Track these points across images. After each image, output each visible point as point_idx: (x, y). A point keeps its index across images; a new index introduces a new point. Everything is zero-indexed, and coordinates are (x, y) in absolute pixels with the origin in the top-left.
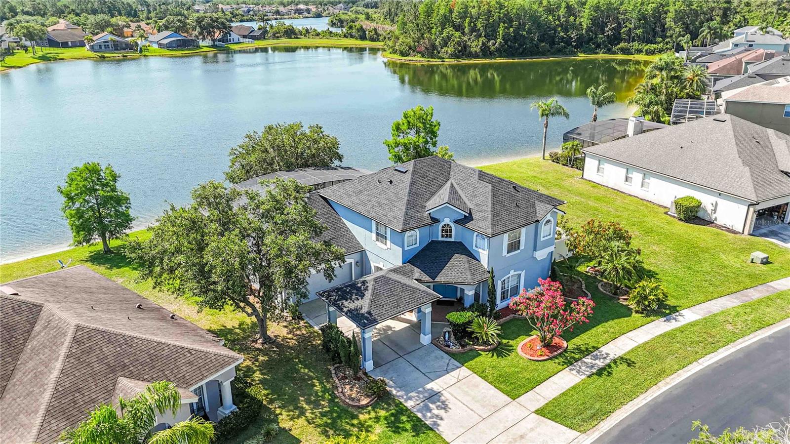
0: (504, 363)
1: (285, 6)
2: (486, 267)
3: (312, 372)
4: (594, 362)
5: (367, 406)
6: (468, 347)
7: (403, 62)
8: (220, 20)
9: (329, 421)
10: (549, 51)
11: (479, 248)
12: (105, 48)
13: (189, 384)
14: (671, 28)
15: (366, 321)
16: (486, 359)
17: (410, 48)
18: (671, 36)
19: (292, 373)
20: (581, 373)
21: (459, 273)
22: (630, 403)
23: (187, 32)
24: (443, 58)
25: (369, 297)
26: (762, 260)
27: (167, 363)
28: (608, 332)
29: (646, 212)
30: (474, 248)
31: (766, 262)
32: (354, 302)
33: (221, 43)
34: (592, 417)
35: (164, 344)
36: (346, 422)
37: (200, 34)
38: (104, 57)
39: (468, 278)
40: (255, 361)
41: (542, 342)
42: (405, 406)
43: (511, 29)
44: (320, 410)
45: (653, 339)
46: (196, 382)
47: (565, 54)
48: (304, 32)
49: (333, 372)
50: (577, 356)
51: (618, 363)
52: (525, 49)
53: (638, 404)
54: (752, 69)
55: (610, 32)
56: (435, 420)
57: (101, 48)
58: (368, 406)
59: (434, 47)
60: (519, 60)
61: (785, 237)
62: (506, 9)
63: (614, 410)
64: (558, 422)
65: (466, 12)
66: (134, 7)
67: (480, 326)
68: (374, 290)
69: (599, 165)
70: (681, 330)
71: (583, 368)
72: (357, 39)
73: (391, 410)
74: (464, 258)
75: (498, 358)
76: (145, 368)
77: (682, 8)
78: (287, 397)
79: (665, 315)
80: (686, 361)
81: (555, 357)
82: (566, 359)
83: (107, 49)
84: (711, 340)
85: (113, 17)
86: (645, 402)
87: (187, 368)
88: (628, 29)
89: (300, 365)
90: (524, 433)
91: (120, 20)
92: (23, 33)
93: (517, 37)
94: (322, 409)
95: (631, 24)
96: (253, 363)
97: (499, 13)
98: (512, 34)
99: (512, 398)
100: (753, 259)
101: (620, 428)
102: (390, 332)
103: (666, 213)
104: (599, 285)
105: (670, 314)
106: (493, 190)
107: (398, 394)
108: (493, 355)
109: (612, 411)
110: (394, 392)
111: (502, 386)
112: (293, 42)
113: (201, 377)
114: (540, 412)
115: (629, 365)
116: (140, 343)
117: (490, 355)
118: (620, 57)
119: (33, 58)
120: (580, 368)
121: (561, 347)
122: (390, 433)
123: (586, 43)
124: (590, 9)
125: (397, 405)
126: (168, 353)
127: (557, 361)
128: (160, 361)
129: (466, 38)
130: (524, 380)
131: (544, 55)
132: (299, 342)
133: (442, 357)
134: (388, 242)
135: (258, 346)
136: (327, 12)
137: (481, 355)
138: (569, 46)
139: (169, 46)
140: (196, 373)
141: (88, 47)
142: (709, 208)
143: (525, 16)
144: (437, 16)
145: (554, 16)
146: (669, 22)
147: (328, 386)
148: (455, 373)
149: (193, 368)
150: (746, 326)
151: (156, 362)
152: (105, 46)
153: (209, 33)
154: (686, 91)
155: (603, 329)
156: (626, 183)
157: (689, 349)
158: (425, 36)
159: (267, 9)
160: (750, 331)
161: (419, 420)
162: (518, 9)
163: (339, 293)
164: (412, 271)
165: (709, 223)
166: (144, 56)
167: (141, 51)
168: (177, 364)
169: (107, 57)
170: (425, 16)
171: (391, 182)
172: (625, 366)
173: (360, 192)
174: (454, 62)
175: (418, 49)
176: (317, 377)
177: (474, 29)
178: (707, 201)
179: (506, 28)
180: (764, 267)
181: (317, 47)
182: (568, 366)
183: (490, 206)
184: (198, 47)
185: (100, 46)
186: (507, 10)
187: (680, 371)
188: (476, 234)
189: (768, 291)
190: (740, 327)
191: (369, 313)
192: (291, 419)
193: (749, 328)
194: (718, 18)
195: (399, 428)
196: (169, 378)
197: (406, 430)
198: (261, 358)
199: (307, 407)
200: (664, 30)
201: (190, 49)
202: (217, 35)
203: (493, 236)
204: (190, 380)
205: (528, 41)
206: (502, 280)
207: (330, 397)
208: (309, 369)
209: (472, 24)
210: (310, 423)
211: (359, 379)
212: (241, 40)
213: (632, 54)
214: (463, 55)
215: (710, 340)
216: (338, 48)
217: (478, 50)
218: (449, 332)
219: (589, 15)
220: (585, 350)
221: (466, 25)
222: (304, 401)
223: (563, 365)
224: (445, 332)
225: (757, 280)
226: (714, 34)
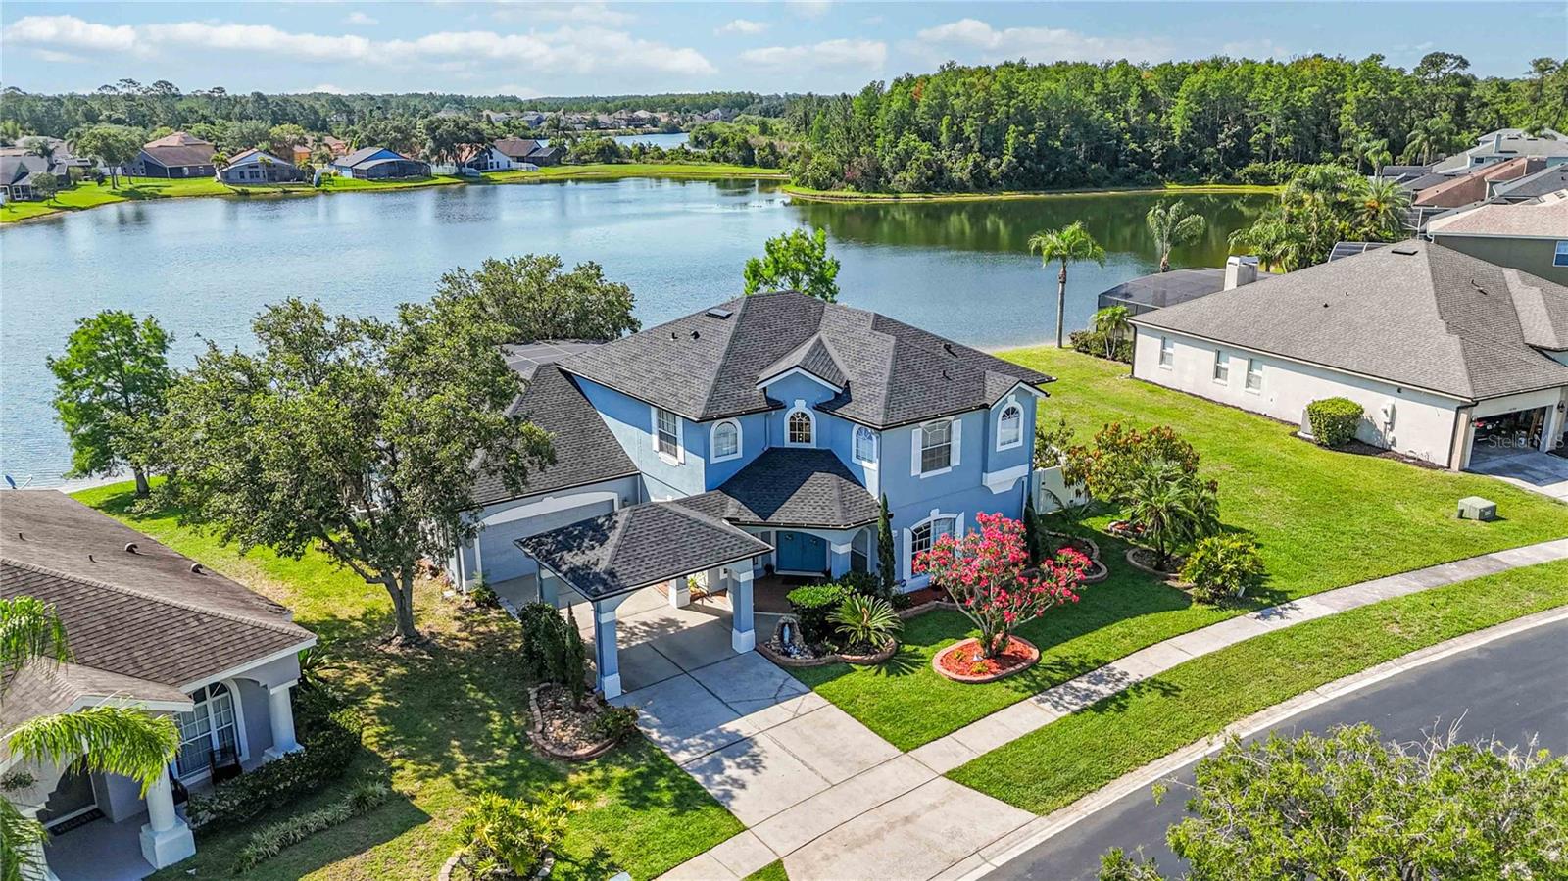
0: (899, 687)
1: (610, 114)
2: (876, 497)
3: (492, 697)
4: (1093, 687)
5: (589, 757)
6: (828, 657)
7: (819, 200)
8: (472, 126)
9: (501, 784)
10: (1107, 178)
11: (864, 459)
12: (252, 177)
13: (182, 678)
14: (1348, 133)
15: (600, 588)
16: (863, 679)
17: (834, 174)
18: (1351, 149)
19: (449, 699)
20: (1061, 708)
21: (819, 508)
22: (1156, 762)
23: (411, 150)
24: (897, 192)
25: (615, 541)
26: (1482, 513)
27: (143, 635)
28: (1131, 634)
29: (1253, 433)
30: (854, 459)
31: (1490, 516)
32: (583, 552)
33: (473, 169)
34: (1065, 787)
35: (144, 599)
36: (537, 787)
37: (433, 152)
38: (247, 194)
39: (836, 515)
40: (378, 675)
41: (984, 646)
42: (671, 761)
43: (1032, 137)
44: (489, 764)
45: (1226, 649)
46: (200, 676)
47: (1140, 184)
48: (636, 151)
49: (533, 696)
50: (1057, 677)
51: (1142, 690)
52: (1059, 173)
53: (1173, 765)
54: (1499, 190)
55: (1229, 141)
56: (728, 787)
57: (242, 177)
58: (592, 759)
59: (879, 171)
60: (1047, 196)
61: (1539, 475)
62: (1021, 98)
63: (1117, 775)
64: (991, 795)
65: (942, 106)
66: (322, 115)
67: (855, 612)
68: (627, 529)
69: (1164, 347)
70: (1289, 634)
71: (1068, 698)
72: (736, 164)
73: (638, 767)
74: (831, 479)
75: (888, 676)
76: (91, 642)
77: (1371, 95)
78: (425, 738)
79: (1258, 607)
80: (1291, 689)
81: (1010, 677)
82: (1034, 680)
83: (255, 180)
84: (1351, 652)
85: (274, 125)
86: (1188, 761)
87: (186, 648)
88: (1263, 135)
89: (469, 686)
90: (914, 813)
91: (286, 131)
92: (96, 147)
93: (1043, 151)
94: (493, 762)
95: (1269, 126)
96: (373, 680)
97: (1007, 105)
98: (1034, 146)
99: (902, 750)
100: (1462, 511)
101: (1124, 808)
102: (672, 631)
103: (1294, 435)
104: (1129, 555)
105: (1270, 605)
106: (897, 347)
107: (663, 739)
108: (879, 672)
109: (1112, 776)
110: (655, 735)
111: (886, 728)
112: (613, 169)
113: (213, 667)
114: (954, 775)
115: (1166, 693)
116: (91, 594)
117: (874, 671)
118: (1250, 189)
119: (112, 193)
120: (1061, 698)
121: (1024, 659)
122: (625, 808)
123: (1180, 164)
124: (1187, 98)
125: (654, 759)
126: (148, 618)
127: (1012, 684)
128: (127, 630)
129: (943, 155)
130: (934, 716)
131: (1097, 187)
132: (479, 646)
133: (772, 675)
134: (680, 449)
135: (393, 649)
136: (690, 123)
137: (855, 670)
138: (1147, 169)
139: (372, 175)
140: (204, 658)
141: (218, 175)
142: (1380, 421)
143: (1058, 111)
144: (887, 113)
145: (1116, 111)
146: (1346, 122)
147: (518, 722)
148: (791, 704)
149: (199, 649)
150: (1431, 629)
151: (119, 633)
152: (251, 174)
153: (450, 151)
154: (1364, 230)
155: (1121, 630)
156: (1217, 380)
157: (1301, 667)
158: (862, 149)
159: (574, 117)
160: (1438, 636)
161: (695, 786)
162: (1045, 99)
163: (559, 538)
164: (723, 506)
165: (1383, 450)
166: (324, 191)
167: (319, 183)
168: (165, 639)
169: (253, 194)
170: (865, 114)
171: (696, 335)
172: (1157, 694)
173: (635, 357)
174: (917, 198)
175: (848, 175)
176: (499, 705)
177: (957, 137)
178: (1374, 405)
179: (1021, 134)
180: (1484, 527)
181: (659, 179)
182: (1035, 694)
183: (887, 374)
184: (429, 176)
185: (242, 173)
186: (1023, 101)
187: (1273, 707)
188: (856, 427)
189: (1488, 568)
190: (1417, 630)
191: (612, 574)
192: (423, 778)
193: (1438, 633)
194: (1446, 116)
195: (647, 799)
196: (140, 664)
197: (660, 804)
198: (392, 671)
199: (459, 756)
200: (1336, 138)
201: (412, 181)
202: (467, 154)
203: (886, 427)
204: (186, 670)
205: (1064, 159)
206: (913, 528)
207: (516, 742)
208: (486, 692)
209: (955, 128)
210: (459, 787)
211: (584, 710)
212: (514, 165)
213: (1272, 184)
214: (936, 185)
215: (1349, 651)
216: (700, 180)
217: (966, 176)
218: (791, 626)
219: (1185, 110)
220: (1076, 665)
221: (943, 129)
222: (459, 747)
223: (1024, 691)
224: (783, 625)
225: (1466, 548)
226: (1436, 142)
